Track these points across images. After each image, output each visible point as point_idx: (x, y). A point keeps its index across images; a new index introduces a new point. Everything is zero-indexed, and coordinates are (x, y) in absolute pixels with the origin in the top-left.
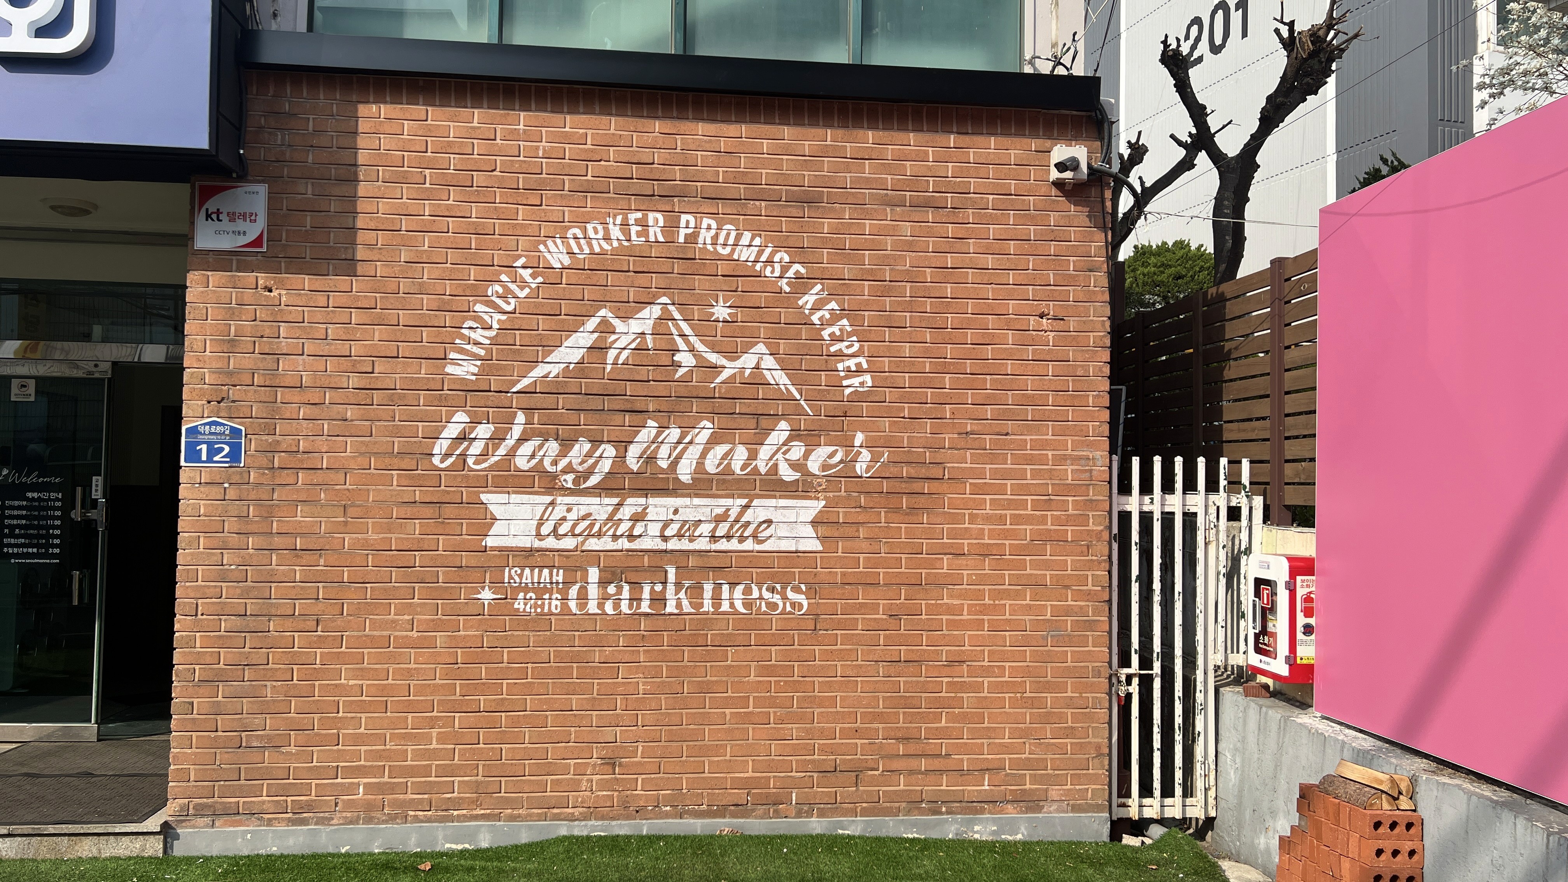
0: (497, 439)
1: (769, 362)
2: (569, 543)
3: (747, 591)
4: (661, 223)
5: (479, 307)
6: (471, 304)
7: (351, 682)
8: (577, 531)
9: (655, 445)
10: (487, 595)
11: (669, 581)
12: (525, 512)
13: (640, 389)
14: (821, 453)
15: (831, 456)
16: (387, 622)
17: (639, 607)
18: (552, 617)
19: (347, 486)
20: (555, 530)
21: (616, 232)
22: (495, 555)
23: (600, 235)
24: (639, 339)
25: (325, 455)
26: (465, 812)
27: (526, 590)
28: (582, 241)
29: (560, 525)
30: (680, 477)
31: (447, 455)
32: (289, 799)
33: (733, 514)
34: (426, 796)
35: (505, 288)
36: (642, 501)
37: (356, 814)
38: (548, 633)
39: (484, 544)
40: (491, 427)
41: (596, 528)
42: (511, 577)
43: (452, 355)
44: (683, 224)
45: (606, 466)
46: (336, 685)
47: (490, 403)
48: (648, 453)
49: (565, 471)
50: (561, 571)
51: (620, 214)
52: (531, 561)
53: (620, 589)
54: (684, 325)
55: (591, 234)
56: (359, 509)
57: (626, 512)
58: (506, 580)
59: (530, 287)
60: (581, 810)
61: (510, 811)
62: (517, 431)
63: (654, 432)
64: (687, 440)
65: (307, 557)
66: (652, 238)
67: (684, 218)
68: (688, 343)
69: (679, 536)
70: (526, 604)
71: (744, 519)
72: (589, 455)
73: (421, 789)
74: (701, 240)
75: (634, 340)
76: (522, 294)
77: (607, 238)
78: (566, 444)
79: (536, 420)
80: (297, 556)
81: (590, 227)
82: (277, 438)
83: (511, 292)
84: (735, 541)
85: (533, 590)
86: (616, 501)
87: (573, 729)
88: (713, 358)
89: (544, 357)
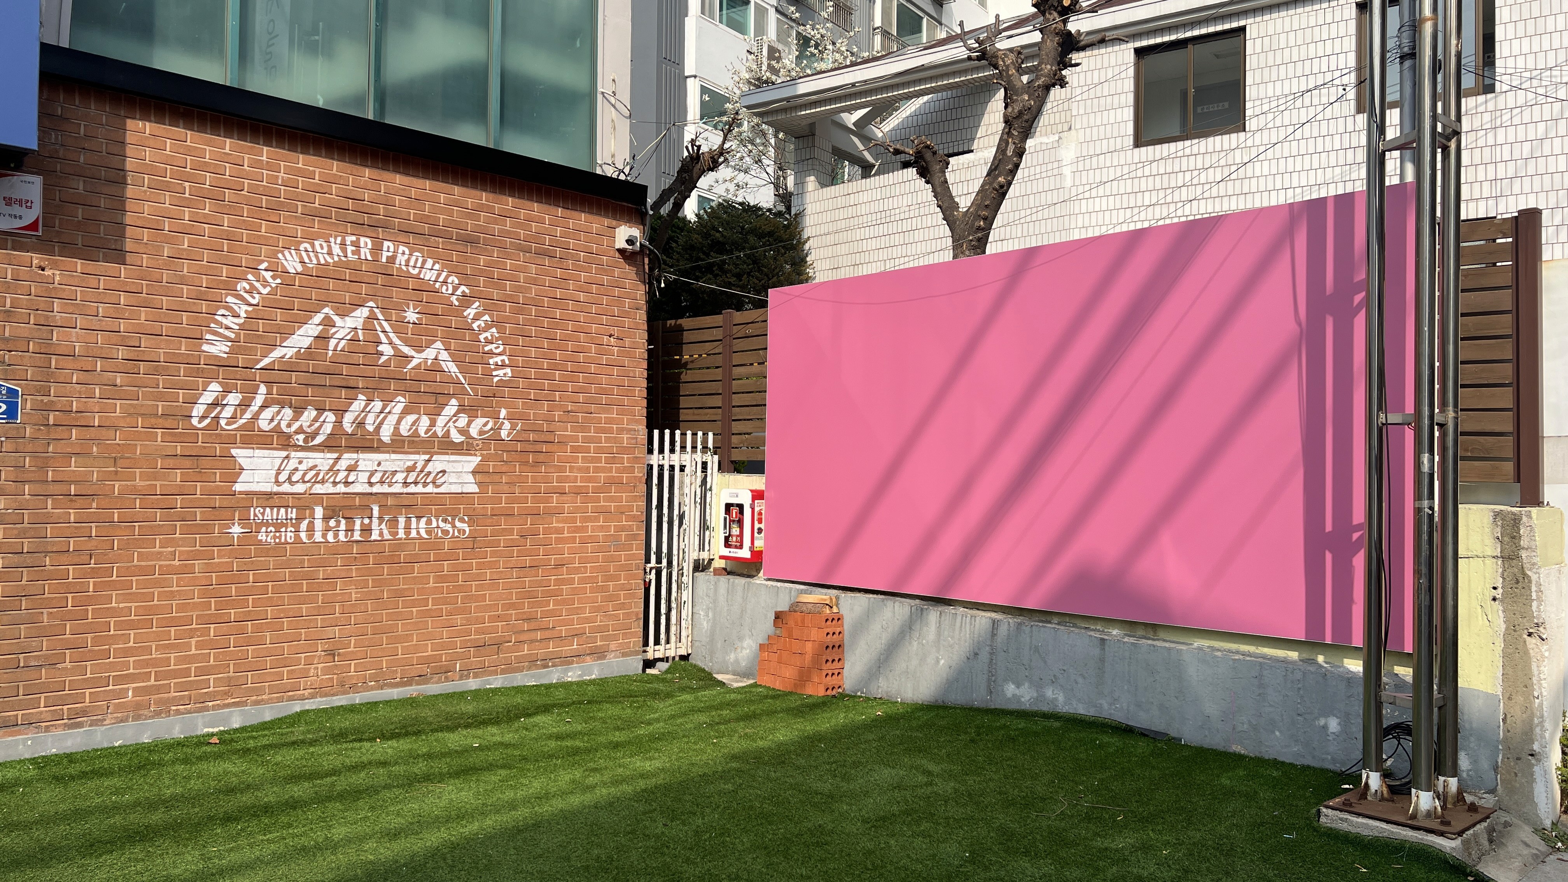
0: (244, 405)
1: (444, 355)
2: (300, 488)
3: (429, 522)
4: (370, 246)
5: (230, 299)
6: (224, 296)
7: (121, 605)
8: (306, 479)
9: (364, 414)
10: (236, 529)
11: (374, 516)
12: (266, 463)
13: (354, 370)
14: (479, 422)
15: (485, 425)
16: (153, 553)
17: (352, 536)
18: (288, 546)
19: (117, 441)
20: (289, 478)
21: (336, 250)
22: (243, 498)
23: (325, 250)
24: (353, 333)
25: (97, 415)
26: (218, 702)
27: (267, 525)
28: (311, 254)
29: (294, 474)
30: (382, 438)
31: (203, 418)
32: (65, 707)
33: (419, 467)
34: (186, 693)
35: (251, 285)
36: (355, 456)
37: (126, 714)
38: (284, 558)
39: (233, 489)
40: (240, 396)
41: (320, 477)
42: (255, 515)
43: (208, 336)
44: (385, 248)
45: (328, 429)
46: (108, 608)
47: (238, 377)
48: (359, 419)
49: (297, 432)
50: (294, 510)
51: (340, 236)
52: (271, 503)
53: (338, 523)
54: (385, 324)
55: (318, 249)
56: (128, 461)
57: (343, 464)
58: (252, 518)
59: (271, 286)
60: (309, 691)
61: (255, 697)
62: (259, 400)
63: (363, 403)
64: (387, 410)
65: (80, 501)
66: (363, 257)
67: (386, 244)
68: (388, 337)
69: (382, 482)
70: (267, 536)
71: (426, 470)
72: (315, 420)
73: (181, 688)
74: (397, 262)
75: (349, 333)
76: (265, 291)
77: (330, 253)
78: (299, 411)
79: (275, 392)
80: (71, 500)
81: (317, 243)
82: (51, 398)
83: (256, 289)
84: (420, 486)
85: (273, 525)
86: (335, 455)
87: (303, 630)
88: (406, 350)
89: (282, 341)
